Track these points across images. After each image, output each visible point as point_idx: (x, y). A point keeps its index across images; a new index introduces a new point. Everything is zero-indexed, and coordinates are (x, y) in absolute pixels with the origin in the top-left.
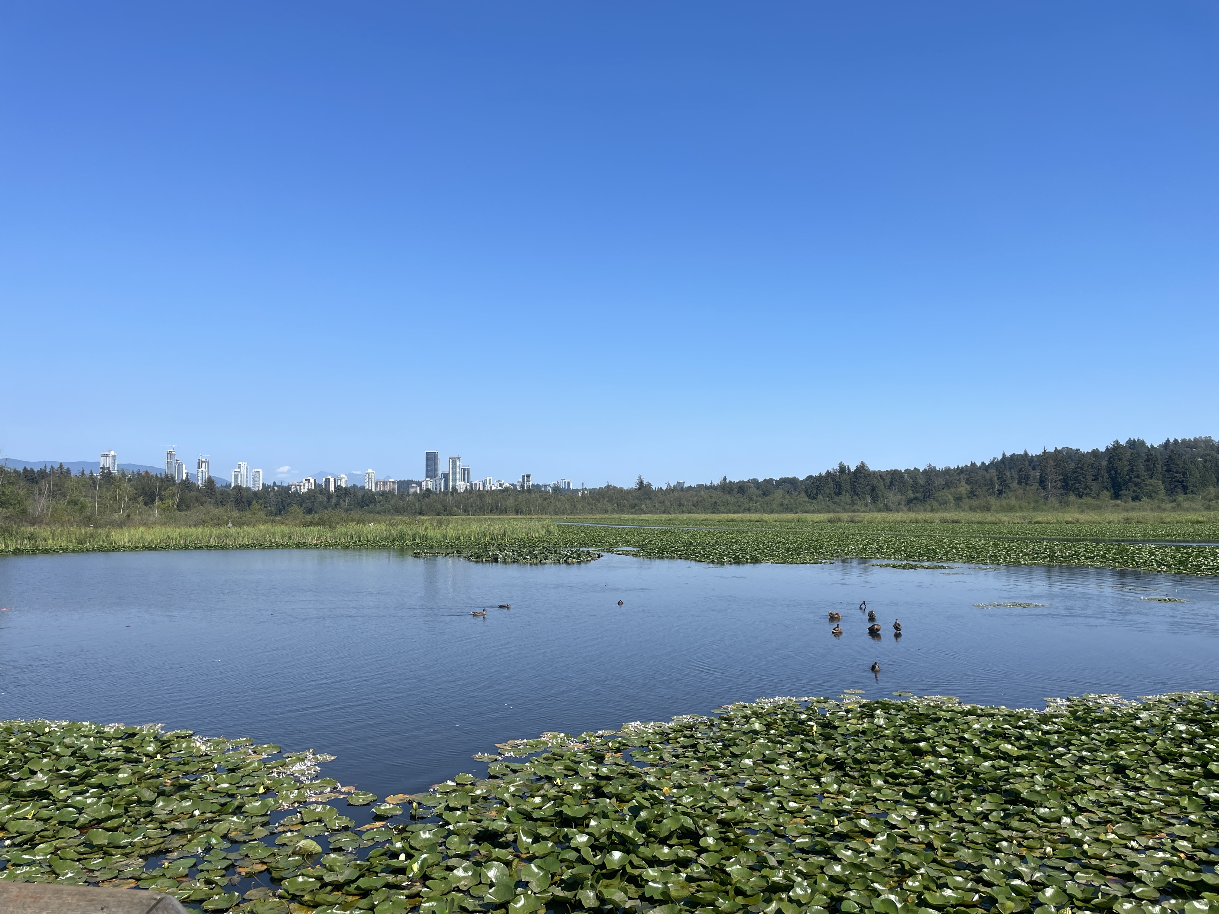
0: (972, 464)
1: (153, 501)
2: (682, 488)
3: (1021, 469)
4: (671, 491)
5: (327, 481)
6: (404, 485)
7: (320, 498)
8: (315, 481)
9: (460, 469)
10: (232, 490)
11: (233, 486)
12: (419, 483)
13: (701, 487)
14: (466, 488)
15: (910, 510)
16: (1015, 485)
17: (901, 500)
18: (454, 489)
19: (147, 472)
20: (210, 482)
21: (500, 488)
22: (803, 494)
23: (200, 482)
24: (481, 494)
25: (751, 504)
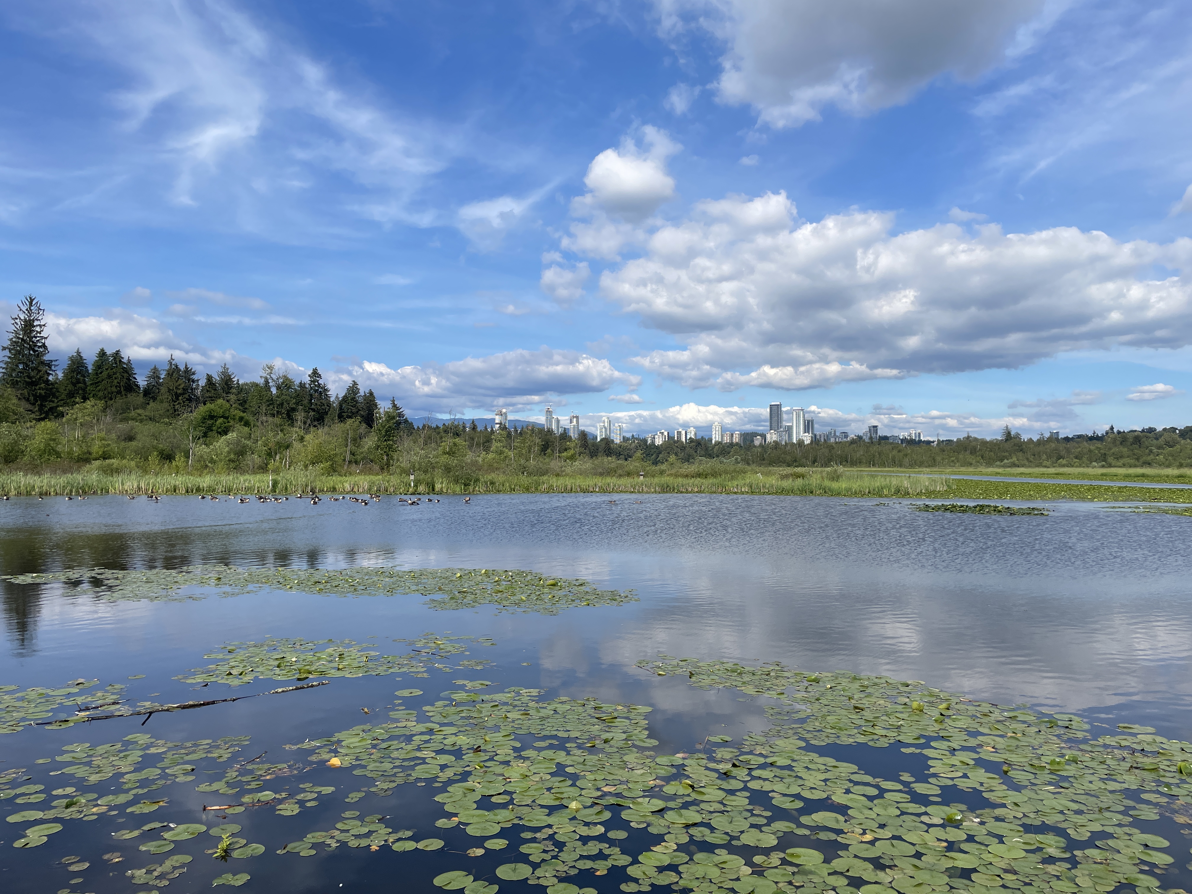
2: (1057, 438)
5: (679, 433)
6: (749, 437)
10: (599, 442)
11: (599, 438)
12: (763, 436)
13: (1081, 437)
14: (811, 439)
18: (800, 442)
21: (845, 440)
24: (828, 445)
25: (1152, 456)
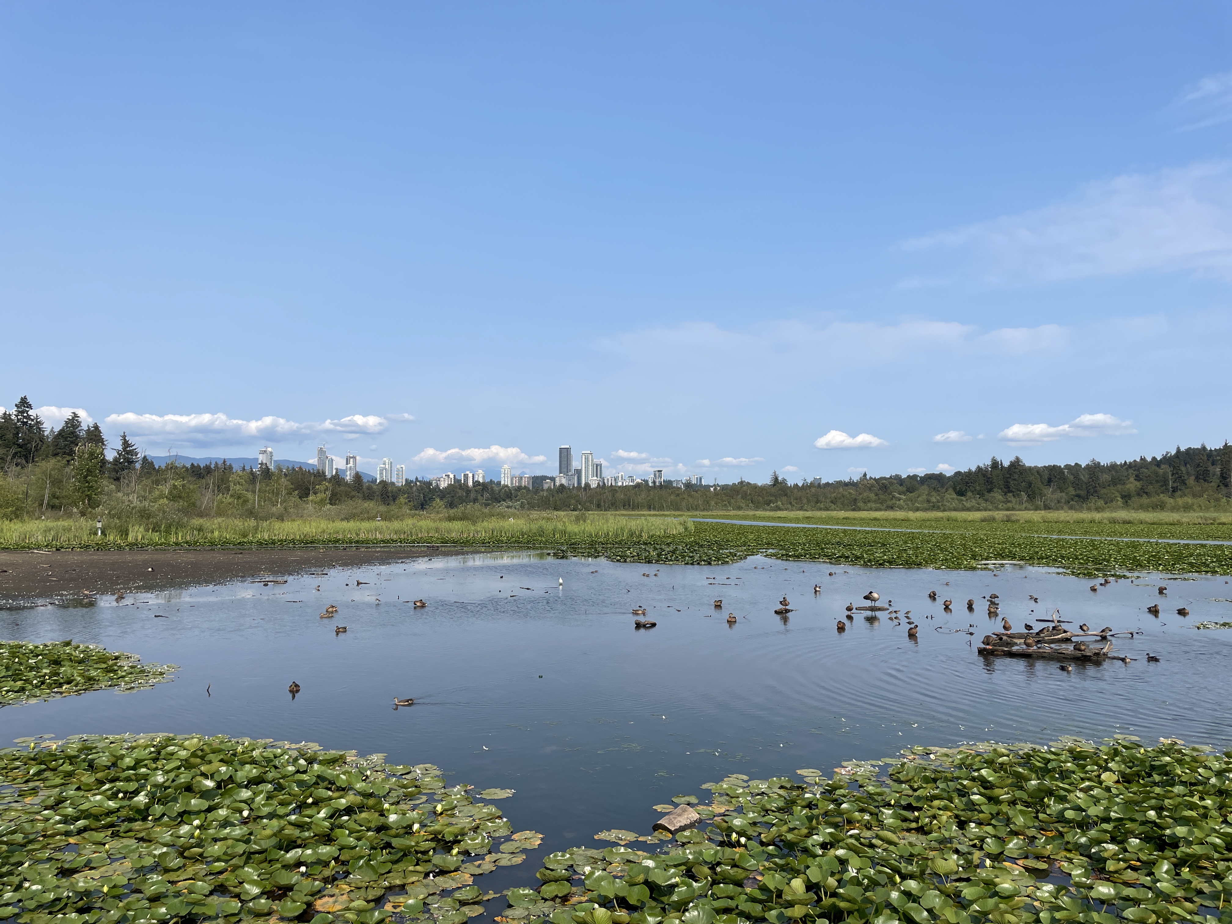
0: (1141, 459)
1: (307, 495)
2: (819, 484)
3: (1199, 465)
4: (806, 487)
5: (466, 476)
6: (538, 481)
7: (461, 493)
8: (454, 476)
9: (593, 465)
10: (377, 485)
11: (378, 481)
12: (553, 479)
13: (840, 484)
14: (598, 483)
15: (1071, 508)
16: (1191, 481)
17: (1061, 498)
18: (587, 485)
19: (300, 468)
20: (358, 477)
21: (631, 484)
22: (951, 491)
23: (348, 478)
24: (613, 489)
25: (894, 501)
